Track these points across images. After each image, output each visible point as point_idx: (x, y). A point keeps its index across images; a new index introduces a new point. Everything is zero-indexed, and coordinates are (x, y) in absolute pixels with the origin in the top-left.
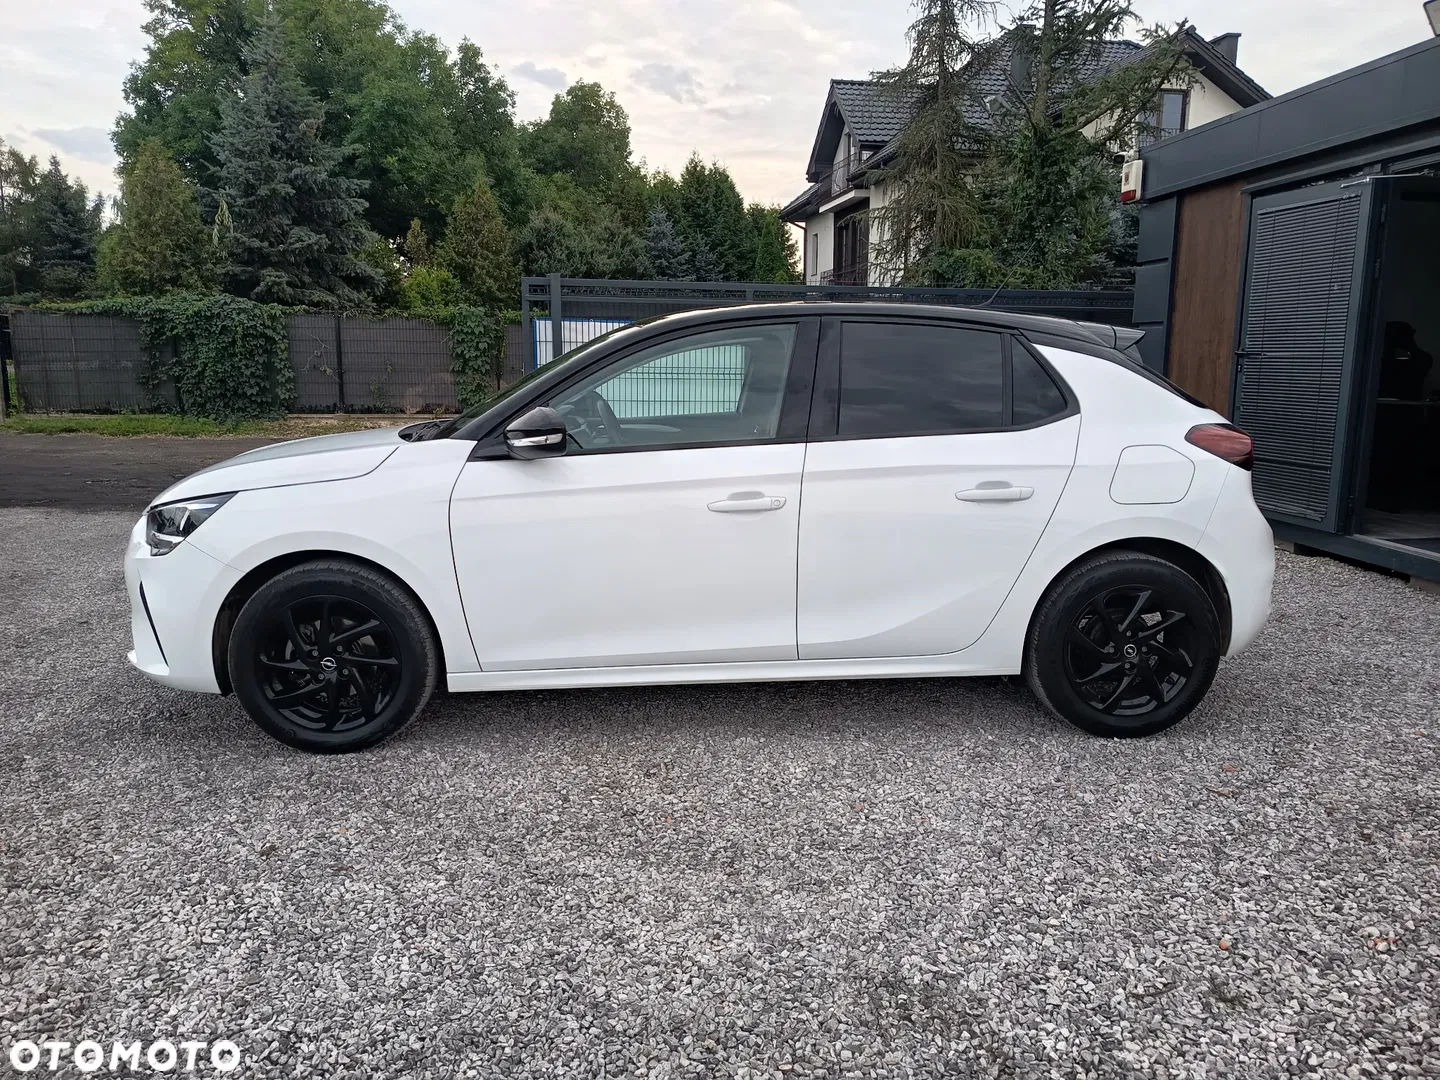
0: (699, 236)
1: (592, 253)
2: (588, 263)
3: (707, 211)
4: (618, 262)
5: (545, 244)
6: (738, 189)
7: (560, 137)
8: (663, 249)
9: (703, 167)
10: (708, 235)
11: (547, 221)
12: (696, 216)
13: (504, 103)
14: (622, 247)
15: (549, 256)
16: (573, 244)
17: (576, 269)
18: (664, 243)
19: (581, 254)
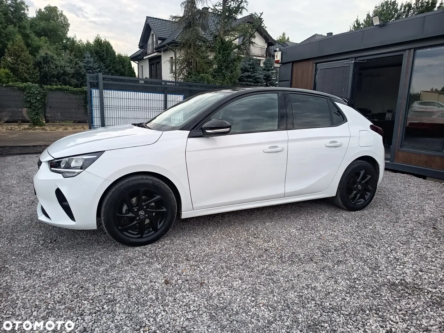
0: (102, 63)
1: (65, 67)
2: (63, 70)
3: (104, 55)
4: (74, 70)
5: (46, 62)
6: (114, 48)
7: (43, 24)
8: (90, 67)
9: (101, 40)
10: (105, 63)
11: (46, 54)
12: (100, 57)
13: (24, 9)
14: (75, 65)
15: (48, 67)
16: (57, 63)
17: (59, 72)
18: (91, 65)
19: (61, 67)
